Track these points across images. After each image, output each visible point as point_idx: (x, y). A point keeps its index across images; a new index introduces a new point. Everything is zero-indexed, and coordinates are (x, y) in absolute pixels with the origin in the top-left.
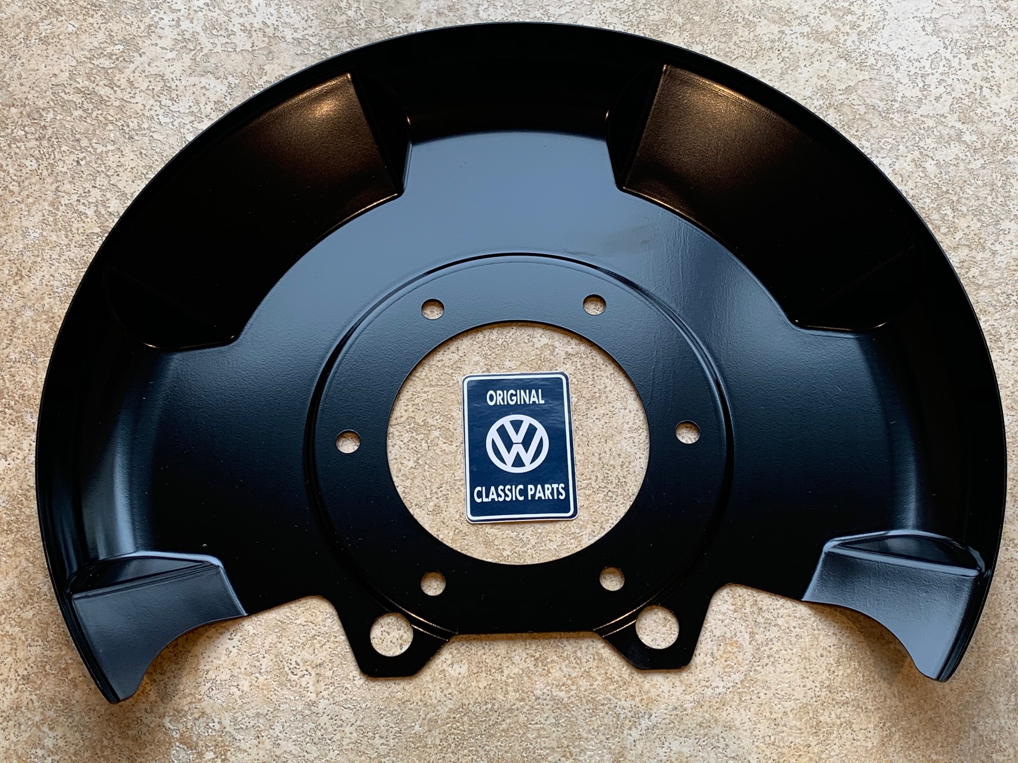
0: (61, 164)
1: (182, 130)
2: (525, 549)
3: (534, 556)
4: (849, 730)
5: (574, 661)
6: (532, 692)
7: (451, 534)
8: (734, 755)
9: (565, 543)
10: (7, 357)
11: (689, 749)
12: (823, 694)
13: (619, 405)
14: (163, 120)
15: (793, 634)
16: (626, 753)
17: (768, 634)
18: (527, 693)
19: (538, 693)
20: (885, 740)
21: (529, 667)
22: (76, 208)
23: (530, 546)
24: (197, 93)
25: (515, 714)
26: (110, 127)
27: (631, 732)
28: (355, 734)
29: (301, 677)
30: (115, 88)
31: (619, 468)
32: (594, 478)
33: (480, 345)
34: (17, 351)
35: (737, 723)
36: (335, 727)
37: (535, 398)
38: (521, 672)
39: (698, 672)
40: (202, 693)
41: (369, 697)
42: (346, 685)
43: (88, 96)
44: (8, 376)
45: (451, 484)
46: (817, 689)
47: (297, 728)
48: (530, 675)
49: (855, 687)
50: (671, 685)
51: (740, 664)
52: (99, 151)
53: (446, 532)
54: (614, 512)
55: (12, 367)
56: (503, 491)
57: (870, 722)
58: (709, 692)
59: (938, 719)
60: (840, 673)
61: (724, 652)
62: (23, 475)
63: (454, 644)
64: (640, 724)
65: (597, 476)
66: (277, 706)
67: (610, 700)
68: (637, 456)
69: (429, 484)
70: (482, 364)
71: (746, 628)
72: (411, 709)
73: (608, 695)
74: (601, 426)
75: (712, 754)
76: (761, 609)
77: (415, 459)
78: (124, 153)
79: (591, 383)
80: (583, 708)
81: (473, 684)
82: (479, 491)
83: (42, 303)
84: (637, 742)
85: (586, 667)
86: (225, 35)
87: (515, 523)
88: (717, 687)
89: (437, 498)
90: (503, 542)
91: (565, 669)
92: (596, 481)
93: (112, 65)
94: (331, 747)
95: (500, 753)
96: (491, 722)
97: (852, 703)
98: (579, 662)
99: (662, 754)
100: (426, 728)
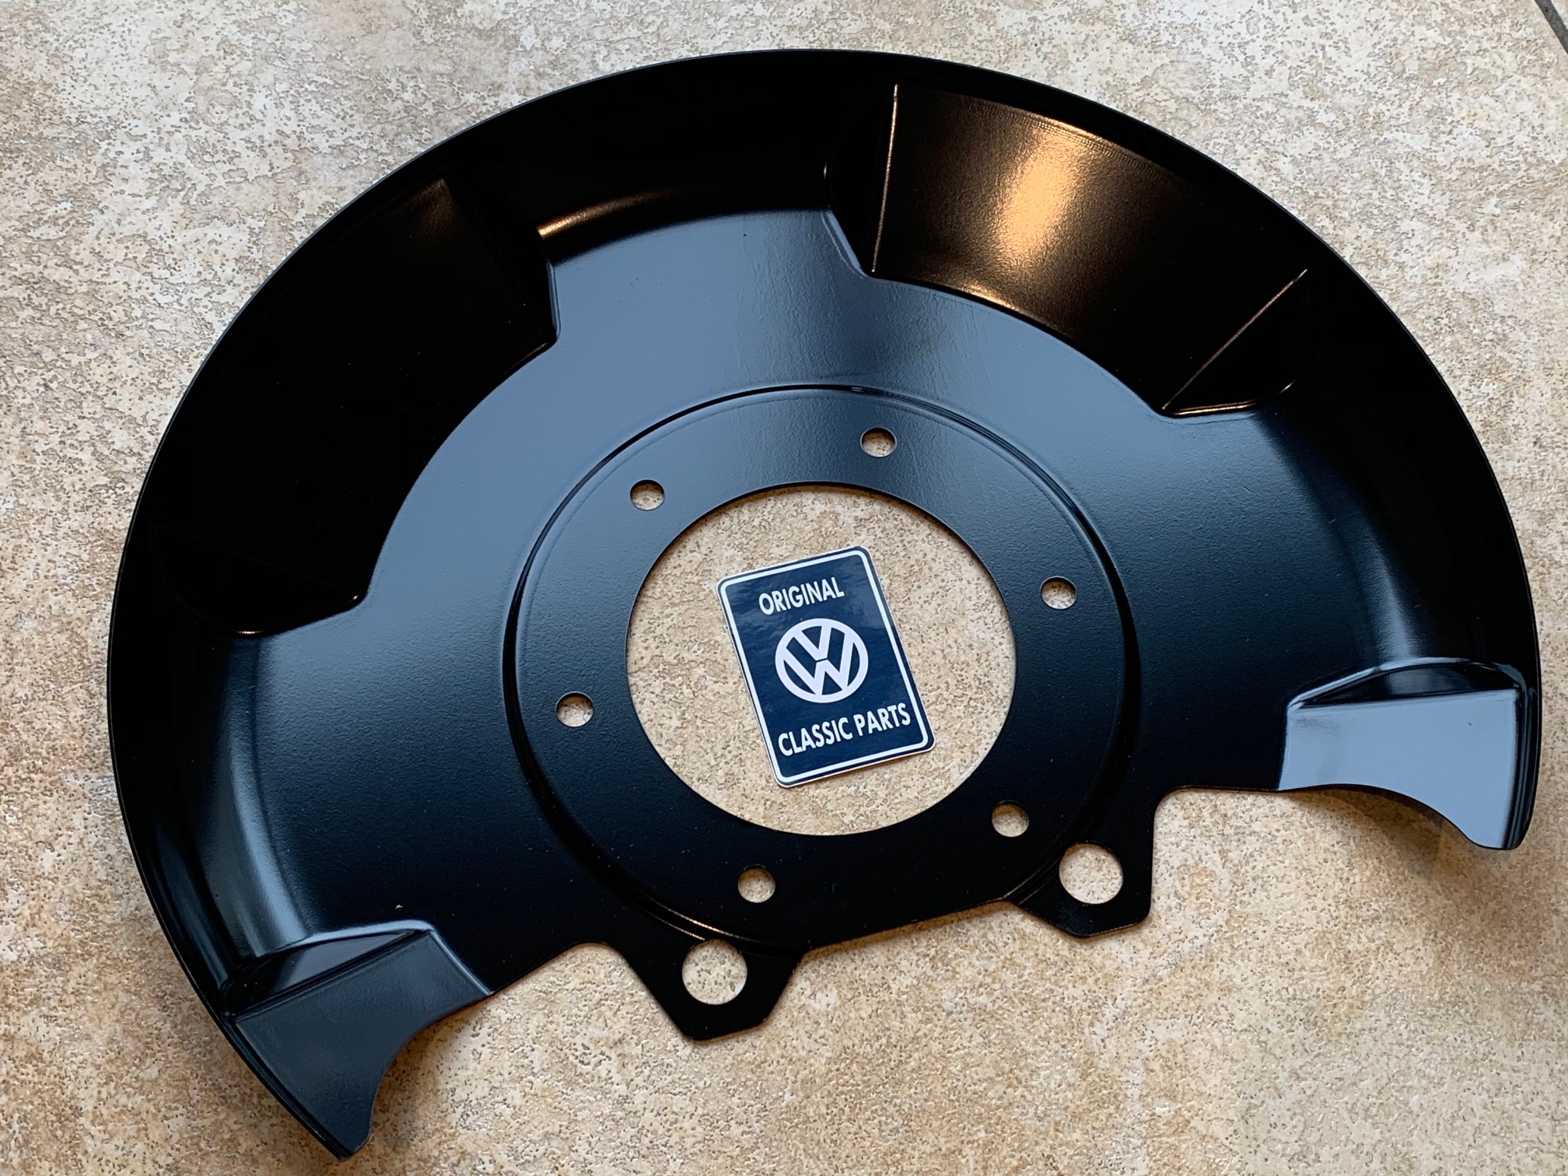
0: (19, 393)
1: (195, 309)
2: (874, 807)
3: (889, 814)
4: (1391, 955)
5: (987, 949)
6: (939, 1006)
7: (761, 809)
8: (1245, 1026)
9: (928, 786)
10: (12, 696)
11: (1181, 1033)
12: (1342, 913)
13: (950, 576)
14: (162, 300)
15: (1279, 840)
16: (1096, 1060)
17: (1244, 847)
18: (932, 1009)
19: (948, 1005)
20: (1443, 955)
21: (925, 973)
22: (61, 454)
23: (880, 801)
24: (205, 251)
25: (923, 1043)
26: (83, 325)
27: (1095, 1029)
28: (699, 1129)
29: (596, 1066)
30: (75, 267)
31: (976, 664)
32: (943, 686)
33: (728, 533)
34: (25, 684)
35: (1238, 981)
36: (667, 1125)
37: (830, 590)
38: (915, 982)
39: (1163, 923)
40: (454, 1124)
41: (705, 1070)
42: (666, 1061)
43: (36, 286)
44: (22, 724)
45: (742, 738)
46: (1333, 908)
47: (611, 1140)
48: (930, 982)
49: (1382, 893)
50: (1132, 950)
51: (1218, 899)
52: (74, 363)
53: (753, 808)
54: (985, 728)
55: (24, 709)
56: (820, 731)
57: (1415, 937)
58: (1186, 947)
59: (1504, 911)
60: (1357, 879)
61: (1192, 887)
62: (86, 866)
63: (808, 966)
64: (1103, 1015)
65: (947, 683)
66: (572, 1116)
67: (1052, 991)
68: (996, 642)
69: (710, 746)
70: (738, 559)
71: (1212, 847)
72: (772, 1073)
73: (1048, 985)
74: (933, 612)
75: (1216, 1033)
76: (1226, 815)
77: (679, 714)
78: (115, 359)
79: (903, 553)
80: (1018, 1011)
81: (852, 1015)
82: (784, 740)
83: (47, 605)
84: (1107, 1041)
85: (1005, 953)
86: (225, 159)
87: (849, 773)
88: (1196, 937)
89: (727, 763)
90: (839, 804)
91: (977, 963)
92: (948, 689)
93: (62, 234)
94: (668, 1157)
95: (918, 1104)
96: (892, 1064)
97: (1384, 917)
98: (993, 948)
99: (1146, 1049)
100: (801, 1094)
